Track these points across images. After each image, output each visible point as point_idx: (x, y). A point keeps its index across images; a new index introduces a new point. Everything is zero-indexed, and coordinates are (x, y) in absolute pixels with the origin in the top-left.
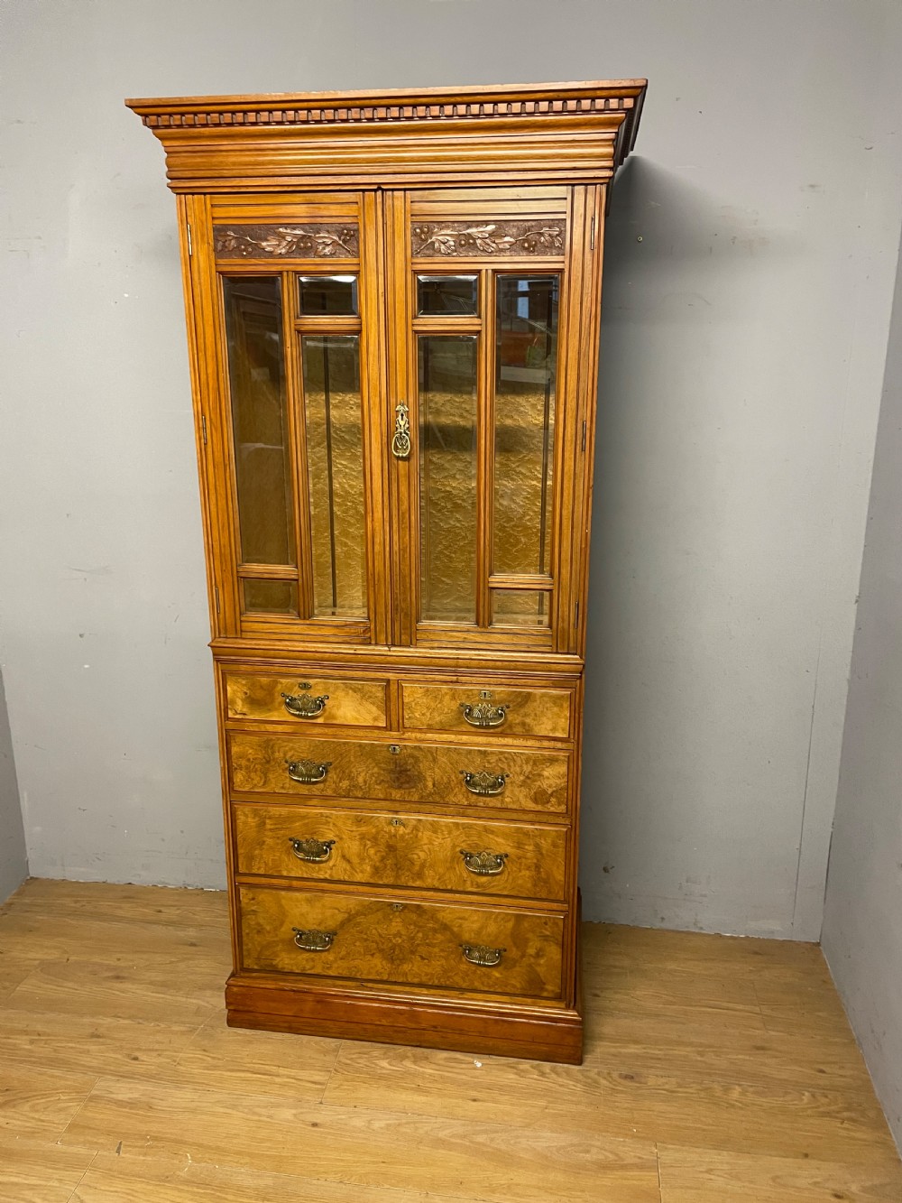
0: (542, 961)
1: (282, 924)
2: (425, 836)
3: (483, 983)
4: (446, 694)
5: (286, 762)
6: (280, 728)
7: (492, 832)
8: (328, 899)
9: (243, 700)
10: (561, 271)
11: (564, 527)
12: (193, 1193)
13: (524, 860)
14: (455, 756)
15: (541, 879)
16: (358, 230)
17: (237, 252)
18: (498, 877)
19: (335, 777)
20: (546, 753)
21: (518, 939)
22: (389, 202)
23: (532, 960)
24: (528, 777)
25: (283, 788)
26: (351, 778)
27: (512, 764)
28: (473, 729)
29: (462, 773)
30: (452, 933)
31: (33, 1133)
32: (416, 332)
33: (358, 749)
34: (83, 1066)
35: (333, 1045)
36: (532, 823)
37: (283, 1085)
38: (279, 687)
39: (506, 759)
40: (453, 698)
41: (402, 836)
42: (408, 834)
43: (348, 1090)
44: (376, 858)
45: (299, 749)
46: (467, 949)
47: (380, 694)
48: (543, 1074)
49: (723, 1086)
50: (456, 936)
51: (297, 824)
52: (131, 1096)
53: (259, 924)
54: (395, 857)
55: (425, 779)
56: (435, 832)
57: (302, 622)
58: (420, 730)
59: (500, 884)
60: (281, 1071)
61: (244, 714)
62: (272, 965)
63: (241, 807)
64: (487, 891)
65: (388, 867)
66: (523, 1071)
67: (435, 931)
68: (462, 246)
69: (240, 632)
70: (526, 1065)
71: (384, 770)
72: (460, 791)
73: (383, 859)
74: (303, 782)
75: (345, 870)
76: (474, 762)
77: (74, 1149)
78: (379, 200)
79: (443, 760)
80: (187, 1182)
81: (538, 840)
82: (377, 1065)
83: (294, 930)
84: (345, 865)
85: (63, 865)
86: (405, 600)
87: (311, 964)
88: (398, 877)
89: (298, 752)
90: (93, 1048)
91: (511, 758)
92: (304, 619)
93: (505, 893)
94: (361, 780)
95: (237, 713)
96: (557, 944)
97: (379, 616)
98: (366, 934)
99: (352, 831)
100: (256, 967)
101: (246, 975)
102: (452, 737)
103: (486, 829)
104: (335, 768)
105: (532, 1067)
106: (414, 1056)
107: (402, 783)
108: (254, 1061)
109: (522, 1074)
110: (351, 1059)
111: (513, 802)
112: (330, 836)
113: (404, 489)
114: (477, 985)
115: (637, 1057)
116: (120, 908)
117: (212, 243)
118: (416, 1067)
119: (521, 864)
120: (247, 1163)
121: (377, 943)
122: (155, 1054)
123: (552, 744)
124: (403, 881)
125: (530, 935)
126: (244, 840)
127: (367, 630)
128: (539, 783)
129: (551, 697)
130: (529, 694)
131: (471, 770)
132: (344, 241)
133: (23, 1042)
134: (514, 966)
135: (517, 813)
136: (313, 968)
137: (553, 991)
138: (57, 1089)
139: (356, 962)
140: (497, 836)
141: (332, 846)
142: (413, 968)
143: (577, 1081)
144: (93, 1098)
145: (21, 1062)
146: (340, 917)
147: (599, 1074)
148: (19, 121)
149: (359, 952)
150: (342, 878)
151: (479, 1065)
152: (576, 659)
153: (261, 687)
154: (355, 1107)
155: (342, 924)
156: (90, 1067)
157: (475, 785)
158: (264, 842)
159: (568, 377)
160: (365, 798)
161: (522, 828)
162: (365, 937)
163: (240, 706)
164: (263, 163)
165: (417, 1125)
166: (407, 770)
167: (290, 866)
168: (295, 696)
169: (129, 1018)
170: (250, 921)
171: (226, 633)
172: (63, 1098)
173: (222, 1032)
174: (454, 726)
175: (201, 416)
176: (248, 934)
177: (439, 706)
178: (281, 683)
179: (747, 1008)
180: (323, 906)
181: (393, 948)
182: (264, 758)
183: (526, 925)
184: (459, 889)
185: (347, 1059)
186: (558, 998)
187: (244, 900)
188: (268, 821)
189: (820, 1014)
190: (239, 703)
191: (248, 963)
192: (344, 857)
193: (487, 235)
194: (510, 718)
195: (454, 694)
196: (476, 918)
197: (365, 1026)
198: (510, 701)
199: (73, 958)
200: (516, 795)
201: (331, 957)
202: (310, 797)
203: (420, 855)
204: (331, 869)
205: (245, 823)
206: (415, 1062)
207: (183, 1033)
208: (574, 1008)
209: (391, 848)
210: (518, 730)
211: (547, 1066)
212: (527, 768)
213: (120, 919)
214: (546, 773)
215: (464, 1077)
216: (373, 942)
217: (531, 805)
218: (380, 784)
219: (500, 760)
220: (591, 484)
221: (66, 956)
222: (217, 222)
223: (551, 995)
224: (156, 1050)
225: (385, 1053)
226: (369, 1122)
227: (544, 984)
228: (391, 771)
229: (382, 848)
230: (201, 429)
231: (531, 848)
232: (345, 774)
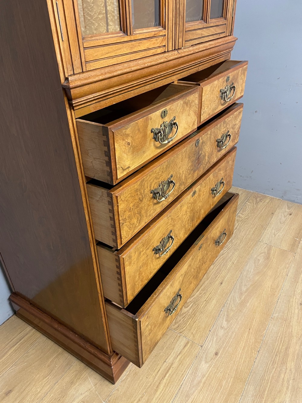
37: (181, 363)
43: (197, 331)
60: (170, 360)
82: (183, 314)
110: (175, 323)
154: (210, 331)
173: (118, 390)
185: (174, 325)
226: (222, 328)
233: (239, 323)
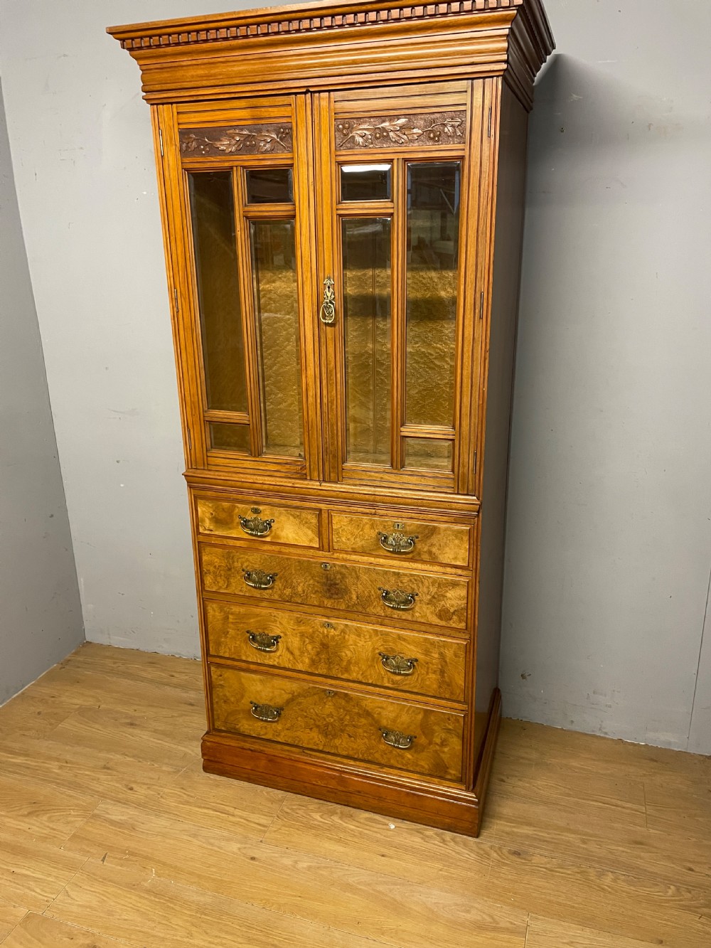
0: (446, 750)
1: (242, 697)
2: (351, 638)
3: (398, 761)
4: (367, 523)
5: (243, 570)
6: (238, 543)
7: (404, 640)
8: (278, 682)
9: (210, 519)
10: (462, 158)
11: (464, 385)
12: (151, 901)
13: (431, 665)
14: (374, 575)
15: (445, 683)
16: (291, 129)
17: (197, 151)
18: (410, 677)
19: (280, 585)
20: (449, 578)
21: (426, 729)
22: (316, 102)
23: (438, 748)
24: (433, 597)
25: (241, 591)
26: (293, 588)
27: (420, 585)
28: (389, 554)
29: (380, 589)
30: (373, 718)
31: (46, 838)
32: (340, 215)
33: (297, 563)
34: (93, 790)
35: (280, 796)
36: (438, 635)
37: (235, 824)
38: (237, 510)
39: (416, 580)
40: (372, 527)
41: (333, 637)
42: (338, 635)
43: (285, 834)
44: (313, 652)
45: (253, 561)
46: (385, 732)
47: (314, 521)
48: (444, 841)
49: (597, 872)
50: (377, 722)
51: (252, 620)
52: (123, 818)
53: (225, 695)
54: (328, 653)
55: (351, 593)
56: (359, 636)
57: (254, 459)
58: (346, 552)
59: (411, 682)
60: (237, 812)
61: (211, 531)
62: (235, 729)
63: (211, 604)
64: (400, 688)
65: (323, 661)
66: (428, 837)
67: (359, 715)
68: (377, 138)
69: (207, 465)
70: (430, 832)
71: (318, 582)
72: (378, 604)
73: (318, 654)
74: (255, 587)
75: (289, 660)
76: (389, 581)
77: (71, 854)
78: (309, 101)
79: (364, 577)
80: (148, 891)
81: (442, 650)
82: (309, 815)
83: (251, 703)
84: (289, 656)
85: (109, 634)
86: (333, 444)
87: (264, 730)
88: (329, 669)
89: (251, 563)
90: (102, 777)
91: (419, 580)
92: (255, 456)
93: (416, 691)
94: (300, 589)
95: (205, 529)
96: (458, 737)
97: (312, 457)
98: (306, 712)
99: (294, 630)
100: (223, 728)
101: (218, 734)
102: (372, 560)
103: (399, 637)
104: (281, 578)
105: (436, 834)
106: (341, 813)
107: (332, 594)
108: (218, 801)
109: (427, 839)
110: (292, 809)
111: (422, 617)
112: (277, 632)
113: (331, 350)
114: (393, 762)
115: (527, 836)
116: (144, 670)
117: (178, 145)
118: (341, 822)
119: (428, 668)
120: (195, 882)
121: (314, 720)
122: (145, 787)
123: (454, 571)
124: (334, 673)
125: (436, 728)
126: (213, 629)
127: (303, 468)
128: (443, 603)
129: (453, 531)
130: (435, 528)
131: (387, 587)
132: (281, 139)
133: (54, 767)
134: (423, 751)
135: (427, 627)
136: (266, 734)
137: (454, 775)
138: (69, 806)
139: (298, 733)
140: (409, 643)
141: (279, 640)
142: (342, 743)
143: (472, 851)
144: (94, 816)
145: (50, 782)
146: (286, 697)
147: (491, 847)
148: (65, 55)
149: (301, 726)
150: (287, 666)
151: (392, 827)
152: (473, 500)
153: (223, 509)
154: (287, 848)
155: (288, 702)
156: (98, 792)
157: (390, 600)
158: (228, 632)
159: (468, 252)
160: (303, 604)
161: (429, 639)
162: (305, 714)
163: (207, 524)
164: (215, 75)
165: (333, 870)
166: (336, 584)
167: (248, 653)
168: (249, 518)
169: (133, 757)
170: (218, 692)
171: (196, 465)
172: (72, 813)
173: (199, 776)
174: (373, 550)
175: (173, 288)
176: (217, 702)
177: (361, 533)
178: (238, 507)
179: (635, 807)
180: (273, 686)
181: (327, 725)
182: (227, 566)
183: (432, 718)
184: (379, 684)
185: (288, 808)
186: (460, 780)
187: (214, 676)
188: (230, 616)
189: (700, 819)
190: (207, 521)
191: (218, 724)
192: (288, 649)
193: (398, 128)
194: (419, 546)
195: (372, 524)
196: (392, 709)
197: (306, 784)
198: (418, 533)
199: (103, 706)
200: (423, 611)
201: (279, 727)
202: (262, 600)
203: (347, 654)
204: (279, 658)
205: (214, 616)
206: (341, 818)
207: (169, 773)
208: (472, 791)
209: (325, 646)
210: (426, 557)
211: (448, 835)
212: (433, 590)
213: (143, 679)
214: (448, 595)
215: (378, 835)
216: (311, 718)
217: (435, 620)
218: (314, 594)
219: (411, 581)
220: (488, 347)
221: (98, 704)
222: (181, 127)
223: (454, 778)
224: (147, 784)
225: (319, 808)
226: (296, 862)
227: (448, 768)
228: (324, 584)
229: (317, 645)
230: (174, 300)
231: (436, 656)
232: (288, 583)
233: (309, 884)
